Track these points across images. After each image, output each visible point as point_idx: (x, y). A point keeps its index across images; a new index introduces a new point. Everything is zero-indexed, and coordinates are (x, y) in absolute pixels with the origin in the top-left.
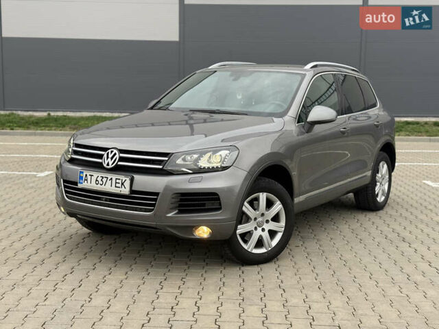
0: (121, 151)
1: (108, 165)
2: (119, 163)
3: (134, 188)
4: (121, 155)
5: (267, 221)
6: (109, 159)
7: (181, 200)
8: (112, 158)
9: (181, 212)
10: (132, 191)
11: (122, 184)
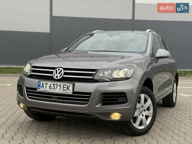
0: (65, 69)
1: (57, 77)
2: (64, 76)
3: (75, 90)
4: (65, 71)
5: (145, 110)
6: (58, 74)
7: (104, 97)
8: (59, 73)
9: (103, 104)
10: (74, 93)
11: (68, 88)
